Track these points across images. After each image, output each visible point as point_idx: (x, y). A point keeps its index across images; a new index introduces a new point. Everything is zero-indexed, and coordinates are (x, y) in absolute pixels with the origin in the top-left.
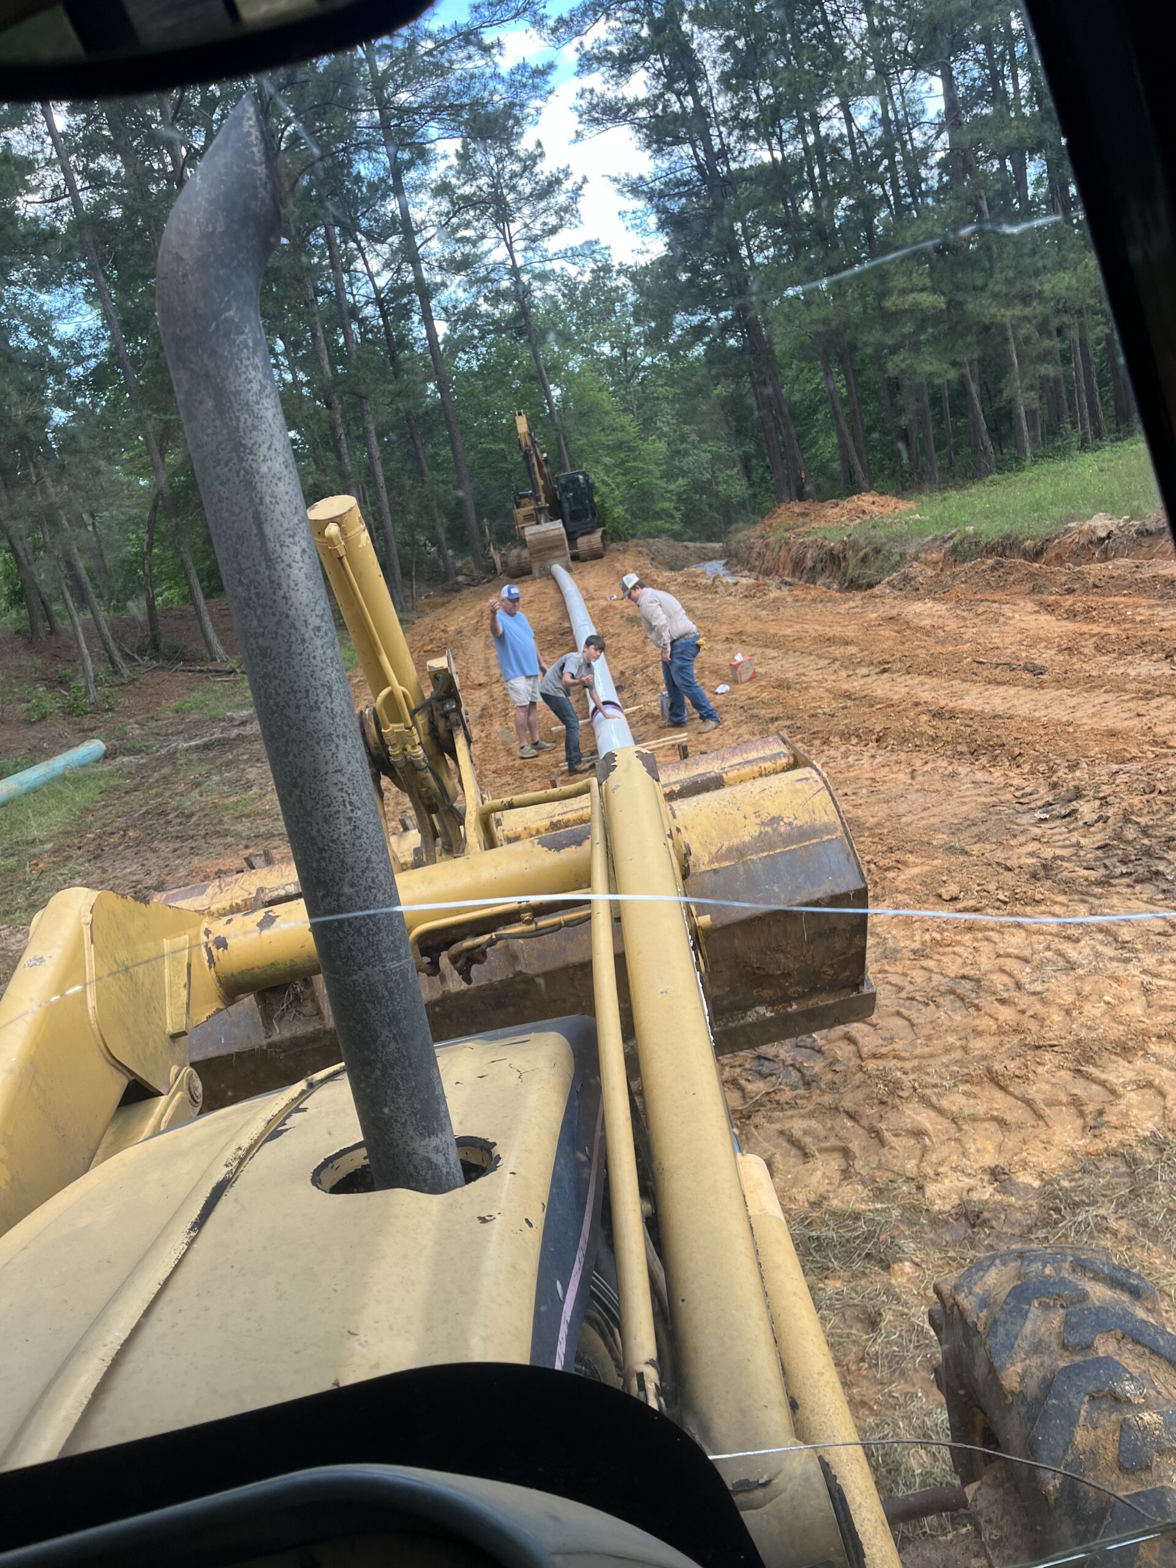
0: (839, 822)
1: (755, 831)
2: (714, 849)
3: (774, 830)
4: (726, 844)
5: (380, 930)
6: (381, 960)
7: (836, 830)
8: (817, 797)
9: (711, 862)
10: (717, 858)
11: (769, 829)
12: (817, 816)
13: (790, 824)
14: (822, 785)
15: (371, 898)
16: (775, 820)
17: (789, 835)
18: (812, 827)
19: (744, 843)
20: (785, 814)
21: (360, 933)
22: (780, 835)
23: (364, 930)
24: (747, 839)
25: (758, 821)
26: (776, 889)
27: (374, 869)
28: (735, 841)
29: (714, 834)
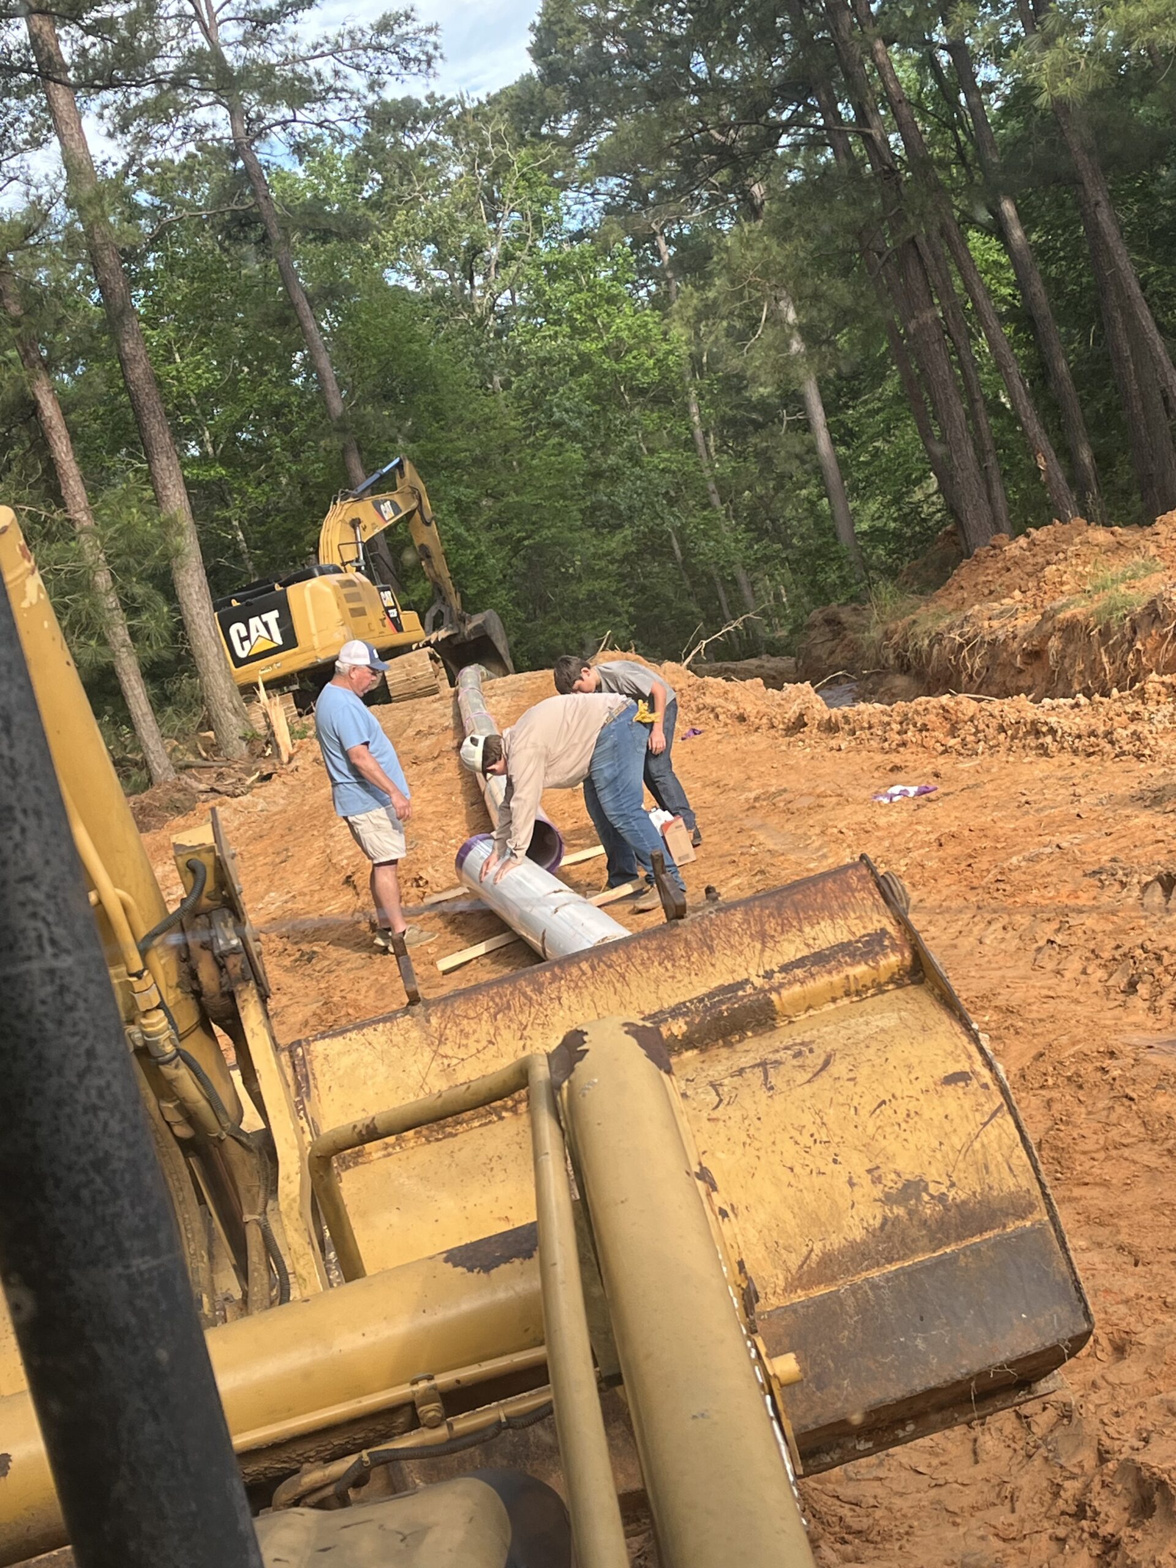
0: (1037, 1191)
1: (874, 1215)
2: (794, 1261)
3: (911, 1213)
4: (818, 1247)
5: (116, 1194)
6: (122, 1254)
7: (1031, 1207)
8: (992, 1131)
9: (790, 1287)
10: (801, 1279)
11: (899, 1211)
12: (993, 1180)
13: (942, 1199)
14: (999, 1100)
15: (98, 1127)
16: (912, 1189)
17: (942, 1223)
18: (985, 1202)
19: (853, 1244)
20: (933, 1174)
21: (76, 1198)
22: (924, 1223)
23: (85, 1193)
24: (858, 1234)
25: (877, 1192)
26: (920, 1344)
27: (100, 1072)
28: (836, 1241)
29: (791, 1224)
